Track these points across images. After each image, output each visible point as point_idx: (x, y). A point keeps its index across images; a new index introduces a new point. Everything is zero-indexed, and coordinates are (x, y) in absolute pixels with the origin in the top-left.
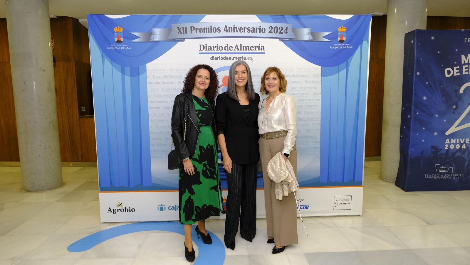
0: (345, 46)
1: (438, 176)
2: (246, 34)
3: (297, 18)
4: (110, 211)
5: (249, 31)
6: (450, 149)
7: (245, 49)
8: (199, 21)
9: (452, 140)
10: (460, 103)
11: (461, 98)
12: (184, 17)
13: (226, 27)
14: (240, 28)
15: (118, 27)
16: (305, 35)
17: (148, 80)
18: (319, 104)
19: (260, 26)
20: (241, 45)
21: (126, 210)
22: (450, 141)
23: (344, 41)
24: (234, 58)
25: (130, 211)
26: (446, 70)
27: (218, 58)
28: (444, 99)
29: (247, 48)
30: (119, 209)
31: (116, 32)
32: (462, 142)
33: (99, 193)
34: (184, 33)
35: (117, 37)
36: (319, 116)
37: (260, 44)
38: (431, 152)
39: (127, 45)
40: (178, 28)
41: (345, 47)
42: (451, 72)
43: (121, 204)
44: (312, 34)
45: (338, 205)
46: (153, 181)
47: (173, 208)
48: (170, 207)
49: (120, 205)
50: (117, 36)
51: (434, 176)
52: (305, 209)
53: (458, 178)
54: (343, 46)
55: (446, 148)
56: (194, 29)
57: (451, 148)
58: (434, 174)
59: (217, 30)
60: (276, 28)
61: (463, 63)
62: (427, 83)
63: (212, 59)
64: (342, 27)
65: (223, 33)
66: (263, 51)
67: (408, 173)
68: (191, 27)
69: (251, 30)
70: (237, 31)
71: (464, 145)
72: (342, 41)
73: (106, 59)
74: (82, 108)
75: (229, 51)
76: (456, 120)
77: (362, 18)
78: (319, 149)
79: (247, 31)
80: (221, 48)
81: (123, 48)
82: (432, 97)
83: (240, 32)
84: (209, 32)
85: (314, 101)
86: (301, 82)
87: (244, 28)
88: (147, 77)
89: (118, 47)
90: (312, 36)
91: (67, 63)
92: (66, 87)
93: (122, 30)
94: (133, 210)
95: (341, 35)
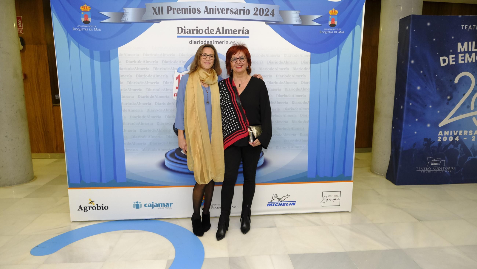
0: (336, 31)
1: (430, 169)
2: (229, 16)
4: (80, 209)
5: (231, 13)
6: (443, 141)
7: (227, 33)
9: (445, 132)
10: (454, 94)
11: (456, 88)
13: (206, 7)
14: (222, 9)
15: (85, 5)
16: (294, 17)
17: (121, 66)
18: (308, 94)
19: (244, 7)
20: (223, 28)
21: (98, 208)
22: (443, 133)
23: (336, 25)
24: (216, 42)
25: (103, 209)
26: (441, 58)
27: (198, 42)
28: (438, 89)
29: (230, 31)
30: (91, 207)
31: (83, 11)
32: (455, 134)
33: (68, 190)
34: (159, 14)
35: (84, 17)
36: (308, 106)
37: (244, 28)
38: (423, 144)
39: (96, 26)
40: (153, 8)
42: (446, 61)
43: (93, 201)
44: (301, 17)
45: (326, 201)
46: (128, 177)
47: (150, 206)
48: (147, 204)
49: (91, 202)
50: (84, 15)
51: (425, 169)
52: (292, 205)
53: (450, 171)
54: (334, 31)
55: (439, 140)
56: (171, 10)
58: (426, 167)
59: (197, 11)
60: (262, 9)
61: (459, 51)
62: (422, 72)
63: (192, 43)
64: (334, 9)
65: (203, 15)
66: (247, 35)
67: (400, 166)
68: (168, 7)
69: (234, 11)
70: (219, 13)
71: (458, 137)
72: (333, 25)
73: (72, 42)
74: (56, 95)
75: (210, 35)
76: (450, 111)
77: (355, 1)
78: (307, 142)
79: (230, 13)
80: (201, 31)
81: (92, 30)
82: (426, 87)
83: (222, 13)
84: (187, 13)
85: (302, 90)
86: (288, 69)
87: (226, 9)
88: (119, 62)
89: (85, 28)
90: (301, 20)
91: (38, 46)
92: (38, 73)
93: (90, 8)
94: (106, 208)
95: (332, 19)
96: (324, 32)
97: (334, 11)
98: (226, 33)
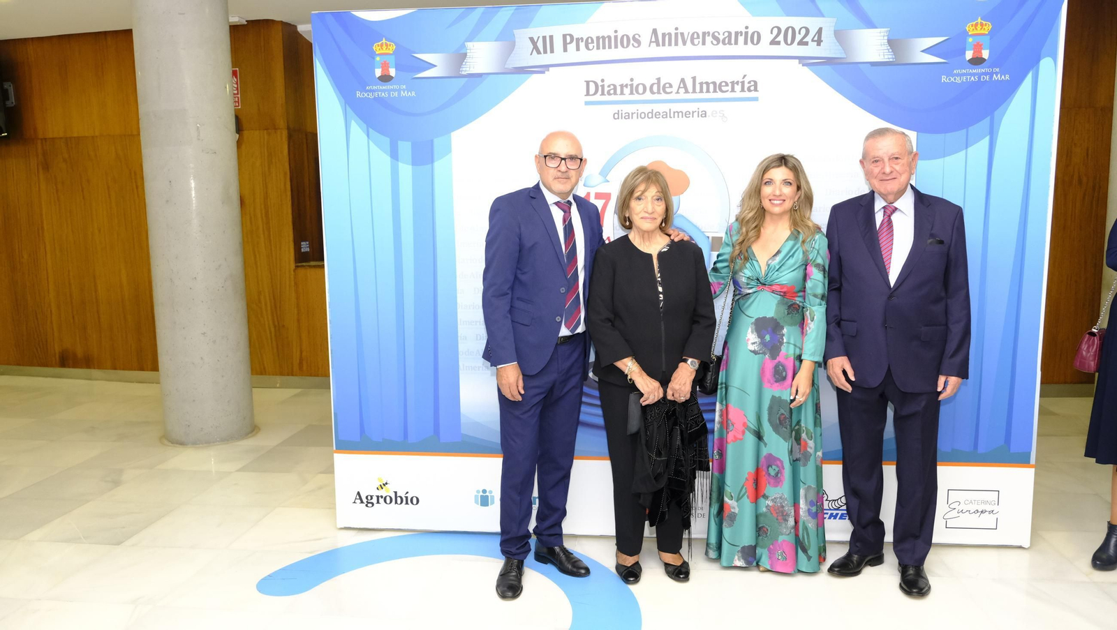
0: (985, 74)
2: (710, 49)
3: (850, 2)
4: (358, 501)
5: (715, 42)
7: (705, 90)
8: (585, 18)
12: (546, 10)
13: (655, 31)
14: (693, 34)
15: (384, 41)
16: (871, 46)
19: (747, 27)
20: (694, 79)
21: (397, 499)
23: (984, 60)
24: (676, 114)
25: (407, 503)
27: (632, 114)
29: (711, 87)
30: (382, 497)
31: (379, 55)
33: (335, 455)
34: (545, 52)
35: (382, 67)
37: (745, 76)
39: (404, 87)
40: (531, 39)
41: (987, 78)
43: (386, 483)
44: (891, 43)
45: (958, 515)
46: (464, 431)
49: (383, 486)
50: (382, 64)
54: (980, 75)
56: (572, 41)
59: (632, 42)
60: (790, 30)
63: (618, 118)
64: (979, 20)
65: (647, 50)
68: (564, 36)
69: (721, 37)
70: (684, 43)
72: (977, 61)
73: (353, 122)
74: (302, 243)
75: (663, 96)
79: (712, 42)
80: (641, 89)
81: (396, 94)
83: (693, 43)
84: (610, 47)
87: (703, 33)
88: (453, 166)
89: (384, 91)
90: (890, 50)
91: (269, 134)
92: (267, 193)
93: (394, 47)
94: (415, 500)
95: (975, 45)
97: (982, 25)
98: (701, 91)
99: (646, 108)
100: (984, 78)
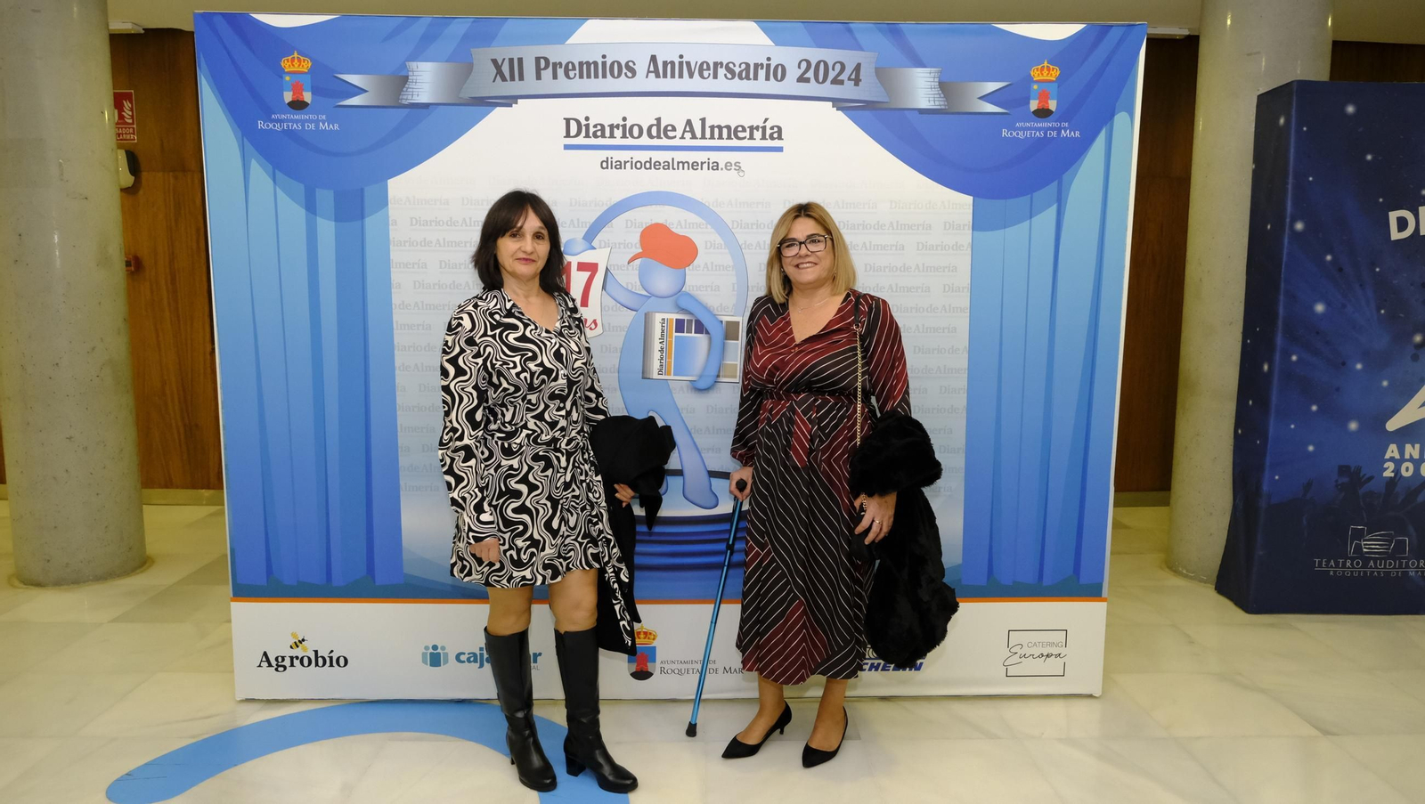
0: (1052, 129)
1: (1358, 564)
2: (722, 84)
3: (895, 33)
4: (266, 664)
5: (729, 76)
6: (1401, 476)
7: (716, 135)
8: (562, 38)
9: (1408, 447)
12: (513, 26)
13: (653, 59)
14: (702, 64)
15: (296, 55)
16: (921, 88)
17: (394, 234)
18: (963, 323)
19: (769, 59)
20: (703, 120)
21: (317, 660)
22: (1402, 451)
23: (1051, 112)
24: (681, 165)
25: (331, 665)
26: (1393, 216)
27: (625, 162)
28: (1383, 312)
29: (725, 131)
30: (297, 658)
31: (289, 73)
33: (232, 603)
34: (512, 79)
35: (293, 90)
36: (962, 361)
37: (766, 120)
38: (1337, 486)
39: (324, 117)
40: (494, 61)
41: (1054, 134)
42: (1408, 223)
43: (303, 640)
44: (944, 87)
45: (1020, 660)
46: (407, 570)
47: (472, 659)
48: (464, 654)
49: (298, 644)
50: (292, 85)
51: (1344, 564)
54: (1046, 130)
55: (1388, 474)
56: (546, 67)
57: (1404, 474)
58: (1346, 557)
59: (624, 70)
60: (822, 65)
62: (1329, 258)
63: (607, 168)
64: (1046, 64)
65: (643, 82)
66: (776, 143)
67: (1260, 553)
68: (538, 60)
69: (737, 70)
70: (691, 76)
72: (1043, 113)
73: (253, 162)
75: (664, 142)
77: (1114, 35)
78: (962, 475)
79: (725, 75)
80: (636, 131)
81: (312, 126)
82: (1344, 306)
83: (701, 76)
84: (596, 76)
85: (946, 312)
86: (903, 248)
87: (714, 63)
88: (390, 222)
89: (297, 121)
90: (942, 95)
91: (176, 178)
92: (173, 253)
93: (310, 64)
94: (342, 661)
95: (1039, 93)
96: (1014, 134)
97: (1048, 69)
98: (712, 137)
99: (643, 156)
100: (1050, 134)
